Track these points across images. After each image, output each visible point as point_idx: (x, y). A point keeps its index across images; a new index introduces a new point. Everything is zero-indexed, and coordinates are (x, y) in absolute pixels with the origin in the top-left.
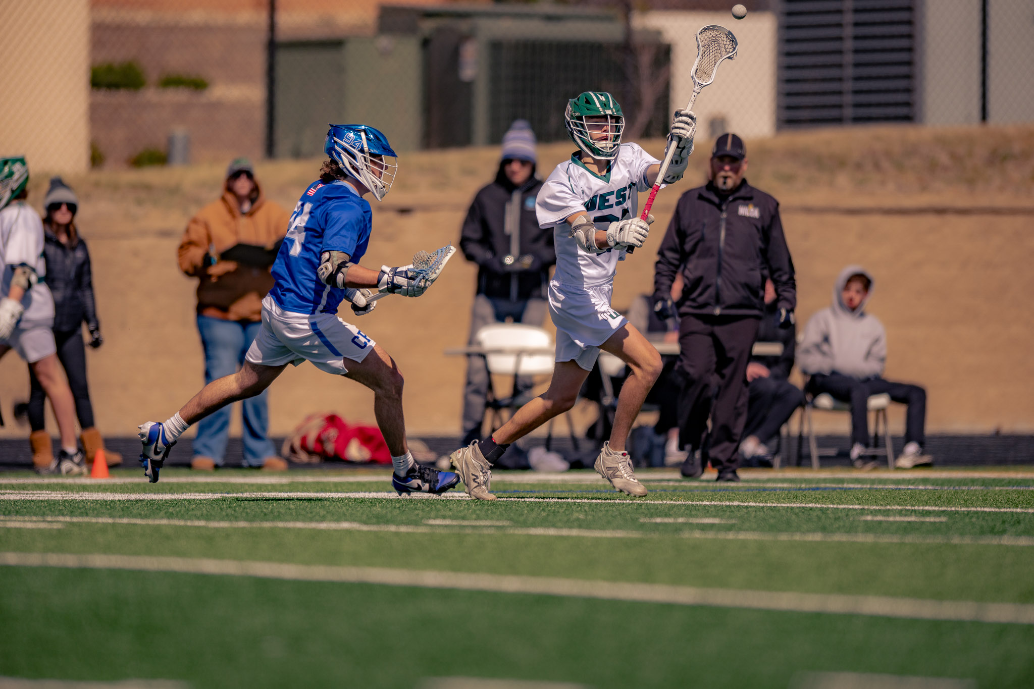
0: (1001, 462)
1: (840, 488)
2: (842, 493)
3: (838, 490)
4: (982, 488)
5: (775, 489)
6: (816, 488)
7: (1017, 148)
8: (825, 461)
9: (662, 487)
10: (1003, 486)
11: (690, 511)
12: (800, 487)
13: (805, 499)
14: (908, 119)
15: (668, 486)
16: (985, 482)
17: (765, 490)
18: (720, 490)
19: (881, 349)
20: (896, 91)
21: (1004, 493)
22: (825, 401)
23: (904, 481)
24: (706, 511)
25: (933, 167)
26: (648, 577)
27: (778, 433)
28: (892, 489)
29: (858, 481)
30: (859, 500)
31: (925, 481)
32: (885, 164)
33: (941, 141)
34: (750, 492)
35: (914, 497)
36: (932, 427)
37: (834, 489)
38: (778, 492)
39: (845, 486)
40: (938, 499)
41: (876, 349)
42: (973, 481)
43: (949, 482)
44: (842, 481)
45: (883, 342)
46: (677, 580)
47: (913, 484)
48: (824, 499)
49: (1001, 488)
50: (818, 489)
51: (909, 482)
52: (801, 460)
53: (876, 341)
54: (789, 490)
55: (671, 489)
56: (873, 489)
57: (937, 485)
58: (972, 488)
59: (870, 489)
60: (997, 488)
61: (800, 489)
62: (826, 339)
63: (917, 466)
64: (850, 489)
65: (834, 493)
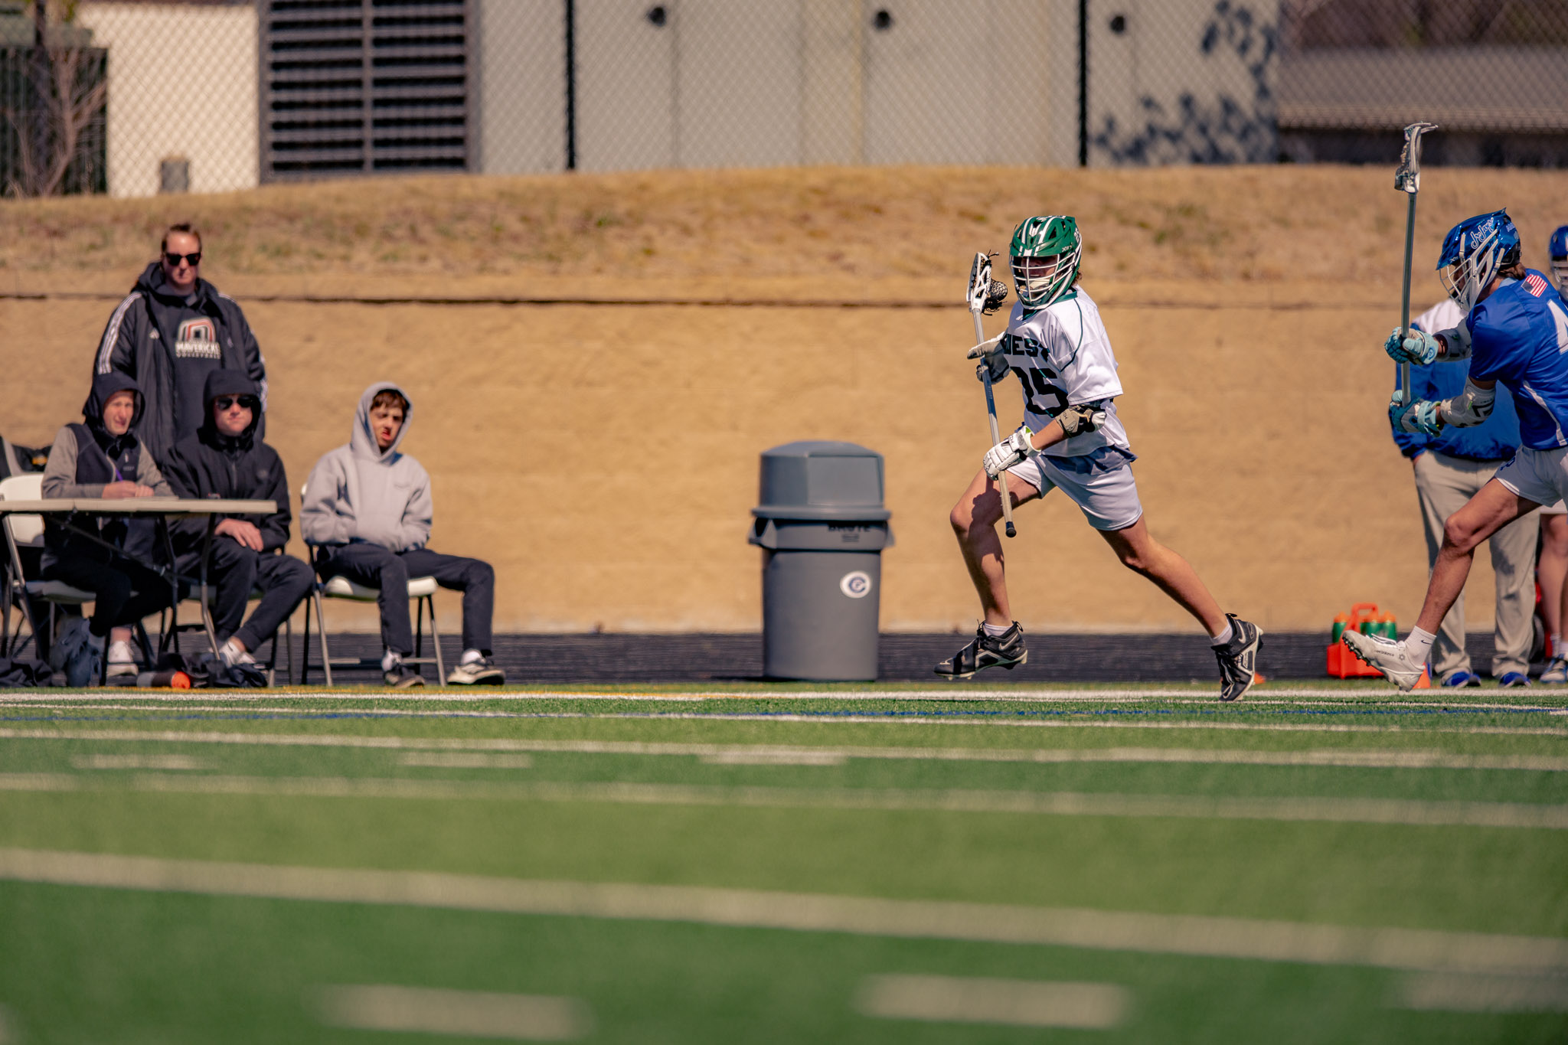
0: (605, 677)
1: (367, 715)
2: (374, 723)
3: (365, 718)
4: (580, 715)
5: (270, 716)
6: (332, 716)
7: (621, 207)
8: (344, 674)
9: (103, 712)
10: (611, 712)
11: (146, 747)
12: (308, 713)
13: (318, 731)
14: (458, 163)
15: (112, 710)
16: (581, 705)
17: (256, 716)
18: (189, 717)
19: (425, 507)
20: (440, 121)
21: (612, 722)
22: (341, 584)
23: (460, 704)
24: (171, 748)
25: (496, 235)
26: (89, 843)
27: (273, 634)
28: (445, 716)
29: (393, 704)
30: (398, 733)
31: (494, 704)
32: (425, 231)
33: (508, 197)
34: (235, 720)
35: (479, 729)
36: (500, 625)
37: (359, 716)
38: (276, 720)
39: (375, 711)
40: (515, 732)
41: (414, 507)
42: (566, 704)
43: (531, 704)
44: (369, 703)
45: (427, 495)
46: (131, 848)
47: (476, 709)
48: (345, 731)
49: (608, 716)
50: (335, 716)
51: (471, 705)
52: (307, 673)
53: (417, 493)
54: (292, 717)
55: (117, 716)
56: (417, 716)
57: (512, 710)
58: (565, 715)
59: (412, 716)
60: (602, 716)
61: (308, 716)
62: (343, 492)
63: (480, 682)
64: (383, 715)
65: (360, 723)
